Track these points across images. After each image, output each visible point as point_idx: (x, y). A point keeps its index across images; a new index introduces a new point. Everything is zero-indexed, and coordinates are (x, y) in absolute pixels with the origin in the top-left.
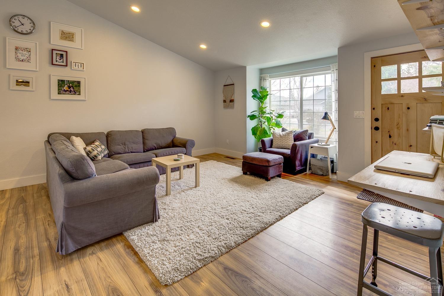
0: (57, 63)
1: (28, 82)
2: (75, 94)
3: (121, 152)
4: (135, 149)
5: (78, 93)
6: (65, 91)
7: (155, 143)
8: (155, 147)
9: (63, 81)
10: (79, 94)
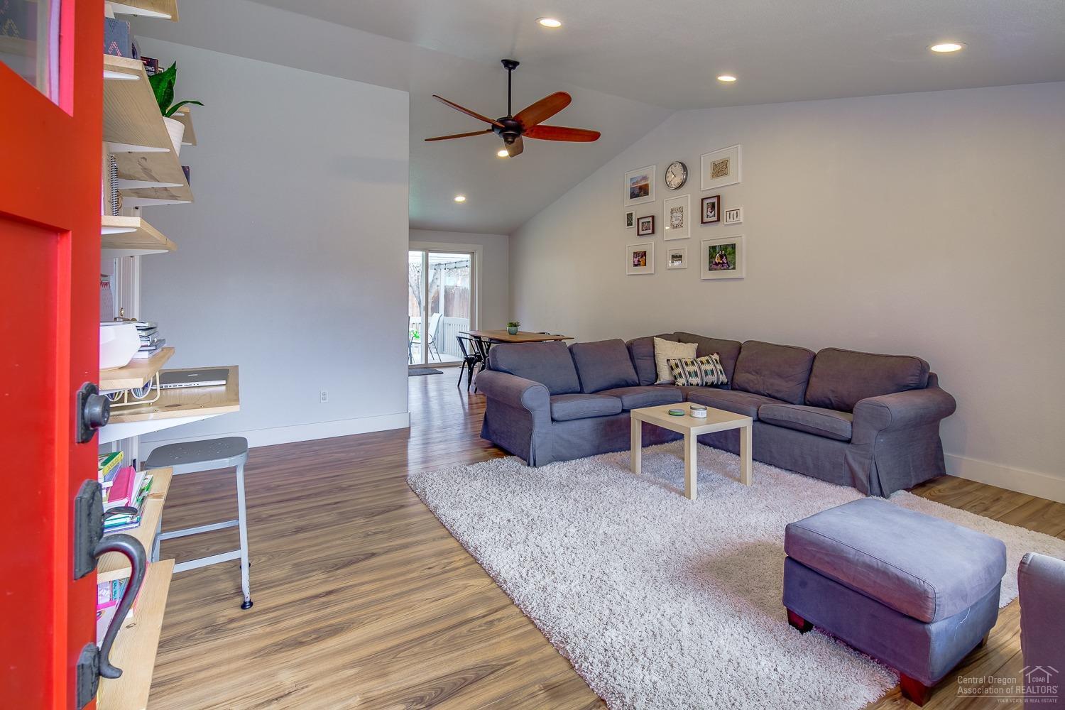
0: (709, 220)
1: (681, 256)
2: (727, 269)
3: (749, 388)
4: (778, 391)
5: (732, 267)
6: (717, 264)
7: (833, 391)
8: (831, 401)
9: (714, 248)
10: (734, 268)
